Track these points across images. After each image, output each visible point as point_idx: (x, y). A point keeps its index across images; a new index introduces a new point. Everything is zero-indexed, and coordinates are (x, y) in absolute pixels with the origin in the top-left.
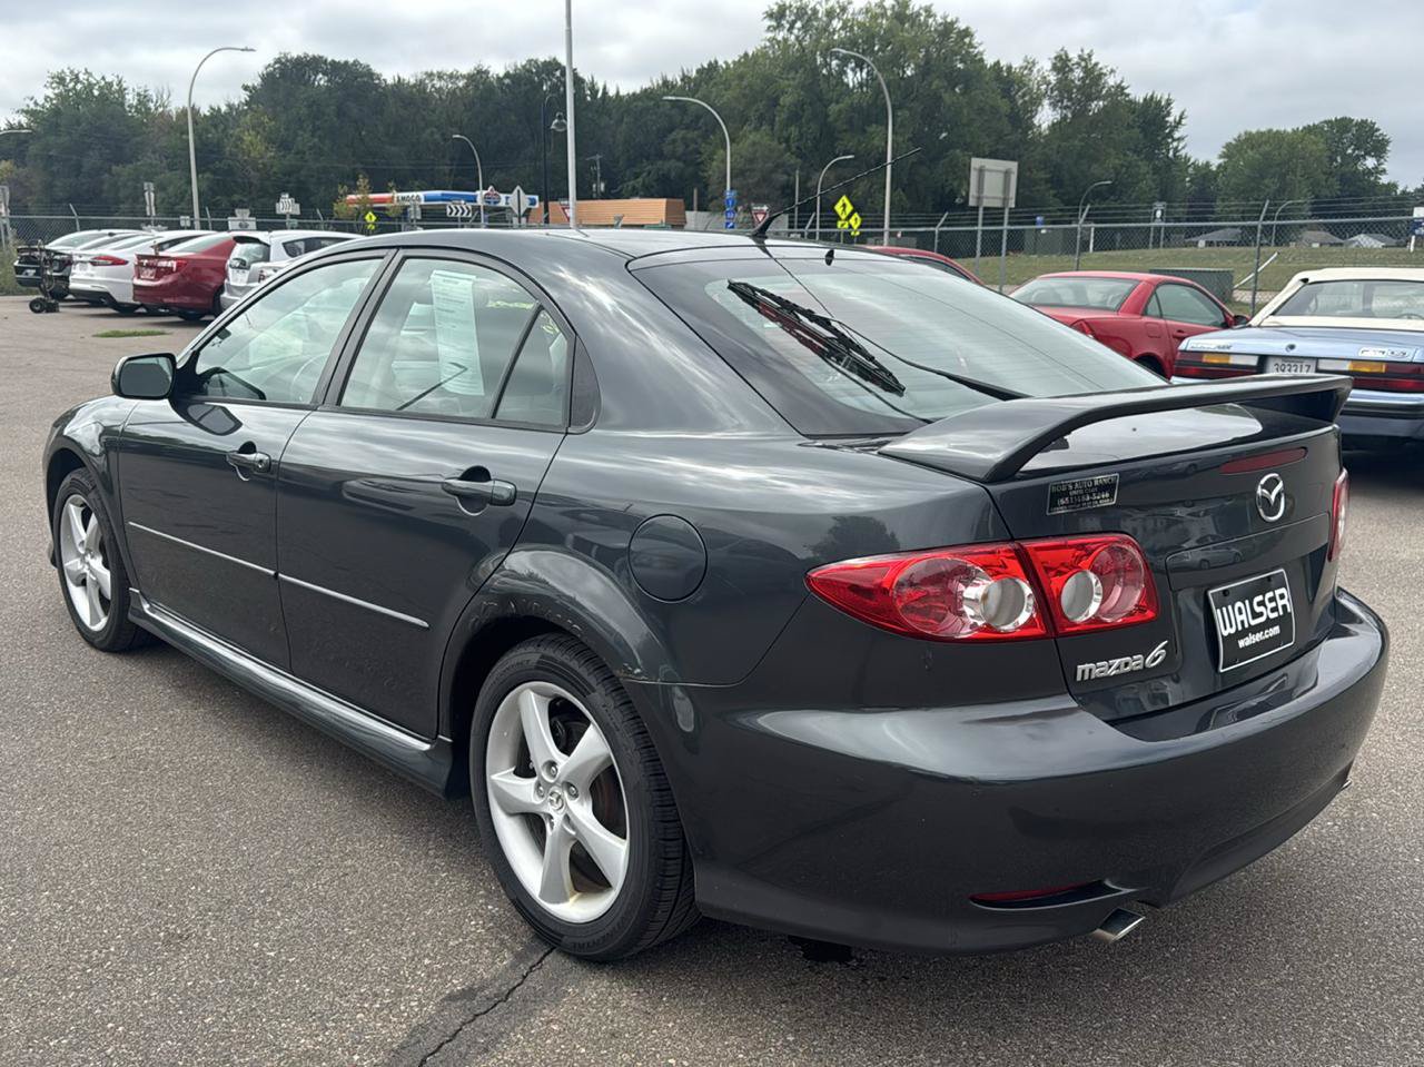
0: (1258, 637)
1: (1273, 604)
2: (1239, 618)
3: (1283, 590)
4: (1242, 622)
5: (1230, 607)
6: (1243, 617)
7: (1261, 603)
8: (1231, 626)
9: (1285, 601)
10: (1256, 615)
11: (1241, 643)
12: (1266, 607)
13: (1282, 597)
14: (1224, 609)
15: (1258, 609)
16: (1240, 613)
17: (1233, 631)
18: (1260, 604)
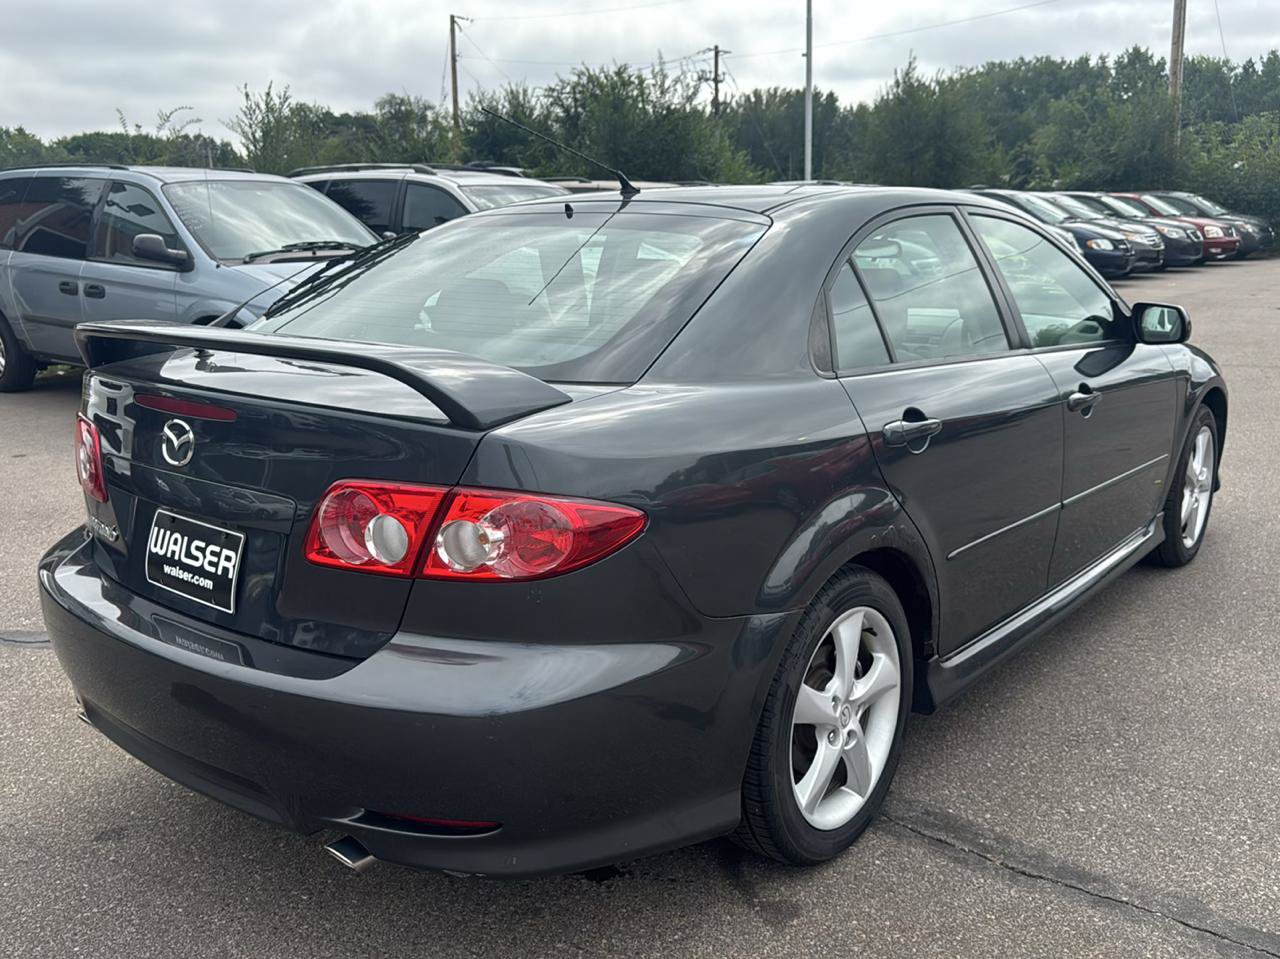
0: (186, 576)
1: (215, 559)
2: (172, 547)
3: (231, 554)
4: (173, 552)
5: (168, 533)
6: (177, 549)
7: (202, 550)
8: (161, 548)
9: (229, 565)
10: (189, 555)
11: (167, 569)
12: (205, 557)
13: (228, 559)
14: (162, 531)
15: (195, 552)
16: (176, 543)
17: (162, 553)
18: (198, 548)
